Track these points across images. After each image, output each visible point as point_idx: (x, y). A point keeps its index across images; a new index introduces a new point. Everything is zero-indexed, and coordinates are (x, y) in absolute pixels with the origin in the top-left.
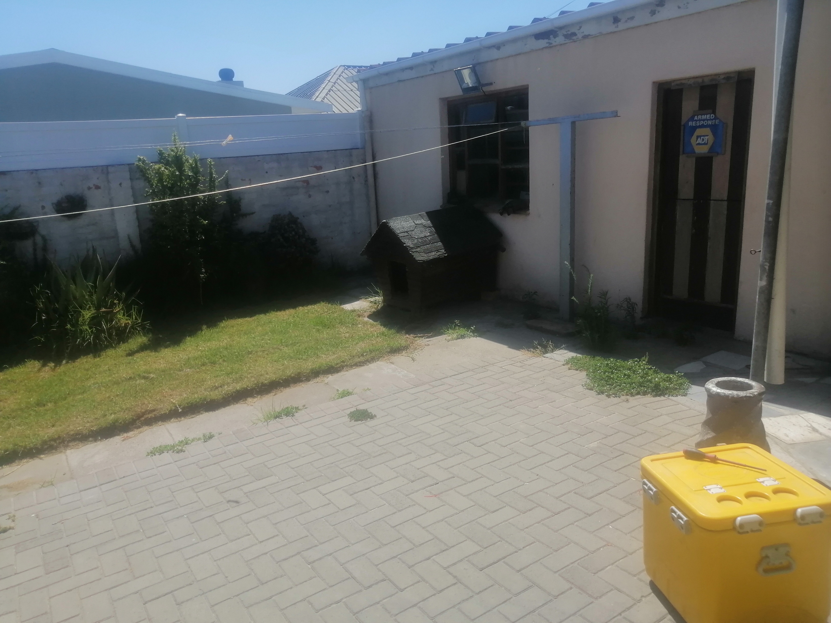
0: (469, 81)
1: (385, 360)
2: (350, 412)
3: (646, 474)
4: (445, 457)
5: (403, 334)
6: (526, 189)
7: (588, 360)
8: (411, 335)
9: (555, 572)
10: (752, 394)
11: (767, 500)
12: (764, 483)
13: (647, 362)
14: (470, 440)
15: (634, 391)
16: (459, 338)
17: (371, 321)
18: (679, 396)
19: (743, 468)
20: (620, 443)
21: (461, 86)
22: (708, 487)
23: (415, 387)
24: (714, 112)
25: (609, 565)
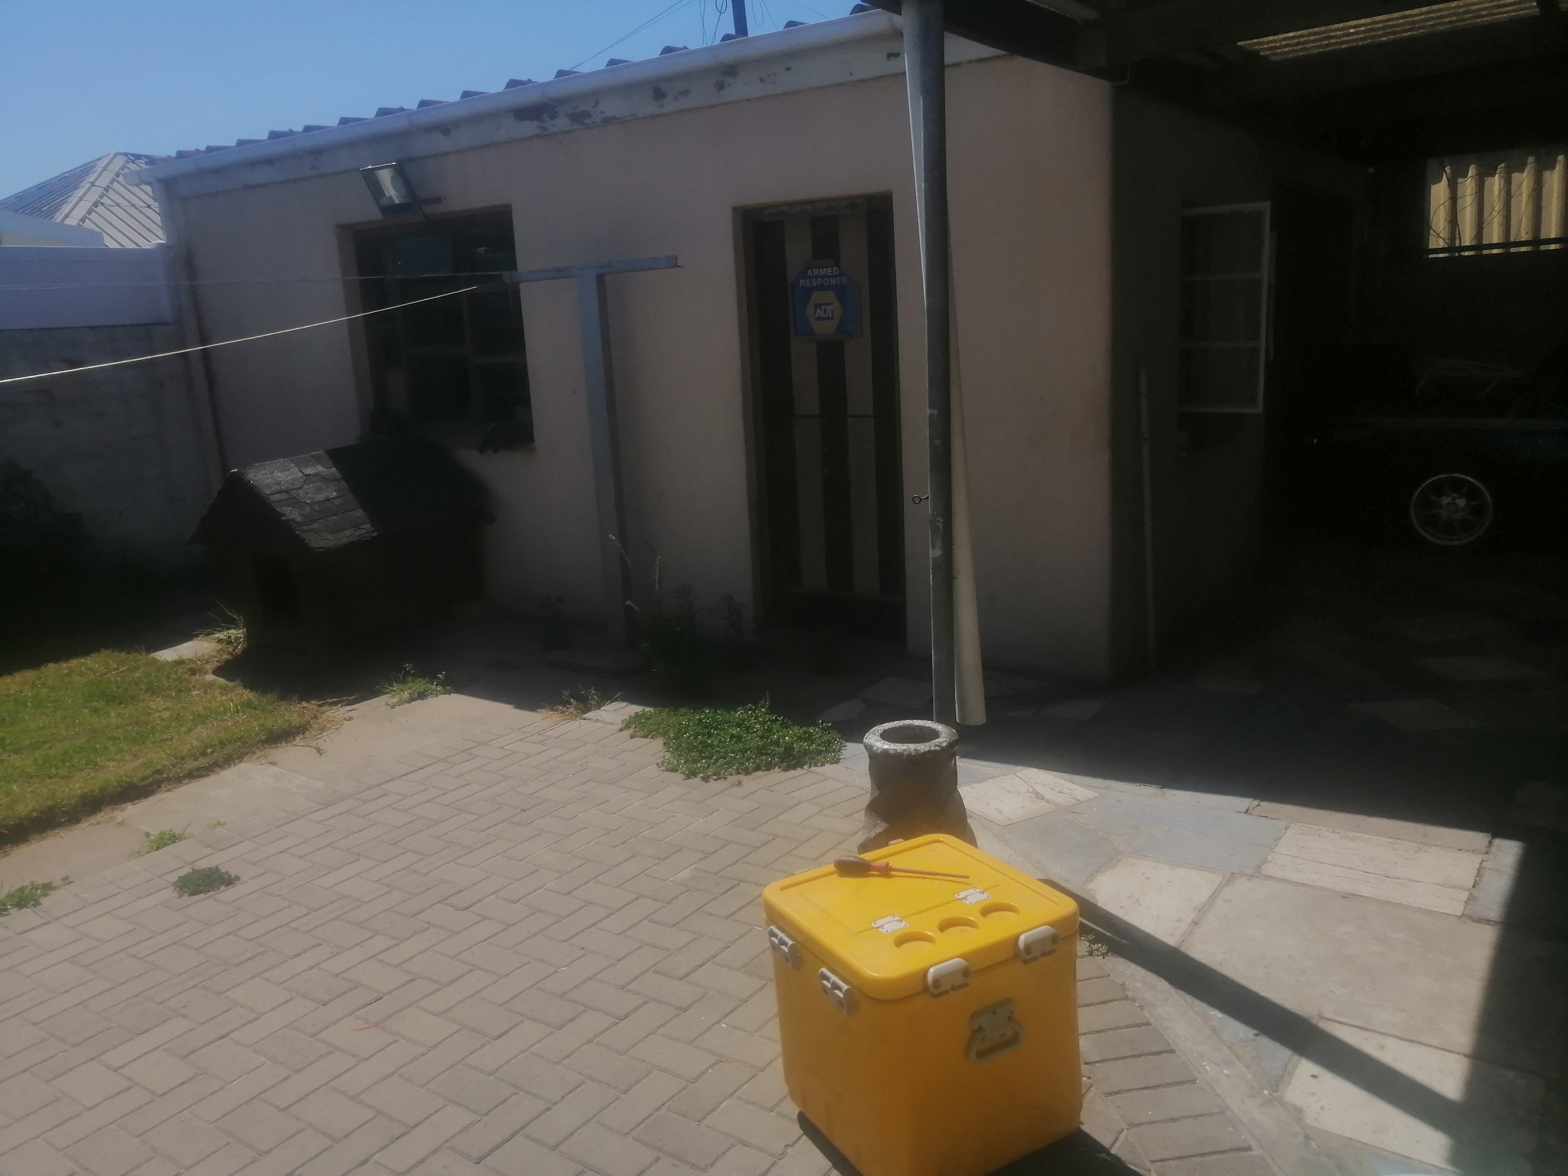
0: (392, 192)
1: (258, 758)
2: (177, 879)
3: (774, 917)
4: (394, 942)
5: (295, 701)
6: (525, 402)
7: (665, 715)
8: (313, 702)
9: (625, 1134)
10: (939, 746)
11: (974, 929)
12: (966, 900)
13: (769, 709)
14: (445, 899)
15: (750, 765)
16: (414, 700)
17: (221, 681)
18: (827, 763)
19: (933, 879)
20: (731, 865)
21: (378, 204)
22: (879, 923)
23: (324, 807)
24: (837, 264)
25: (725, 1099)
